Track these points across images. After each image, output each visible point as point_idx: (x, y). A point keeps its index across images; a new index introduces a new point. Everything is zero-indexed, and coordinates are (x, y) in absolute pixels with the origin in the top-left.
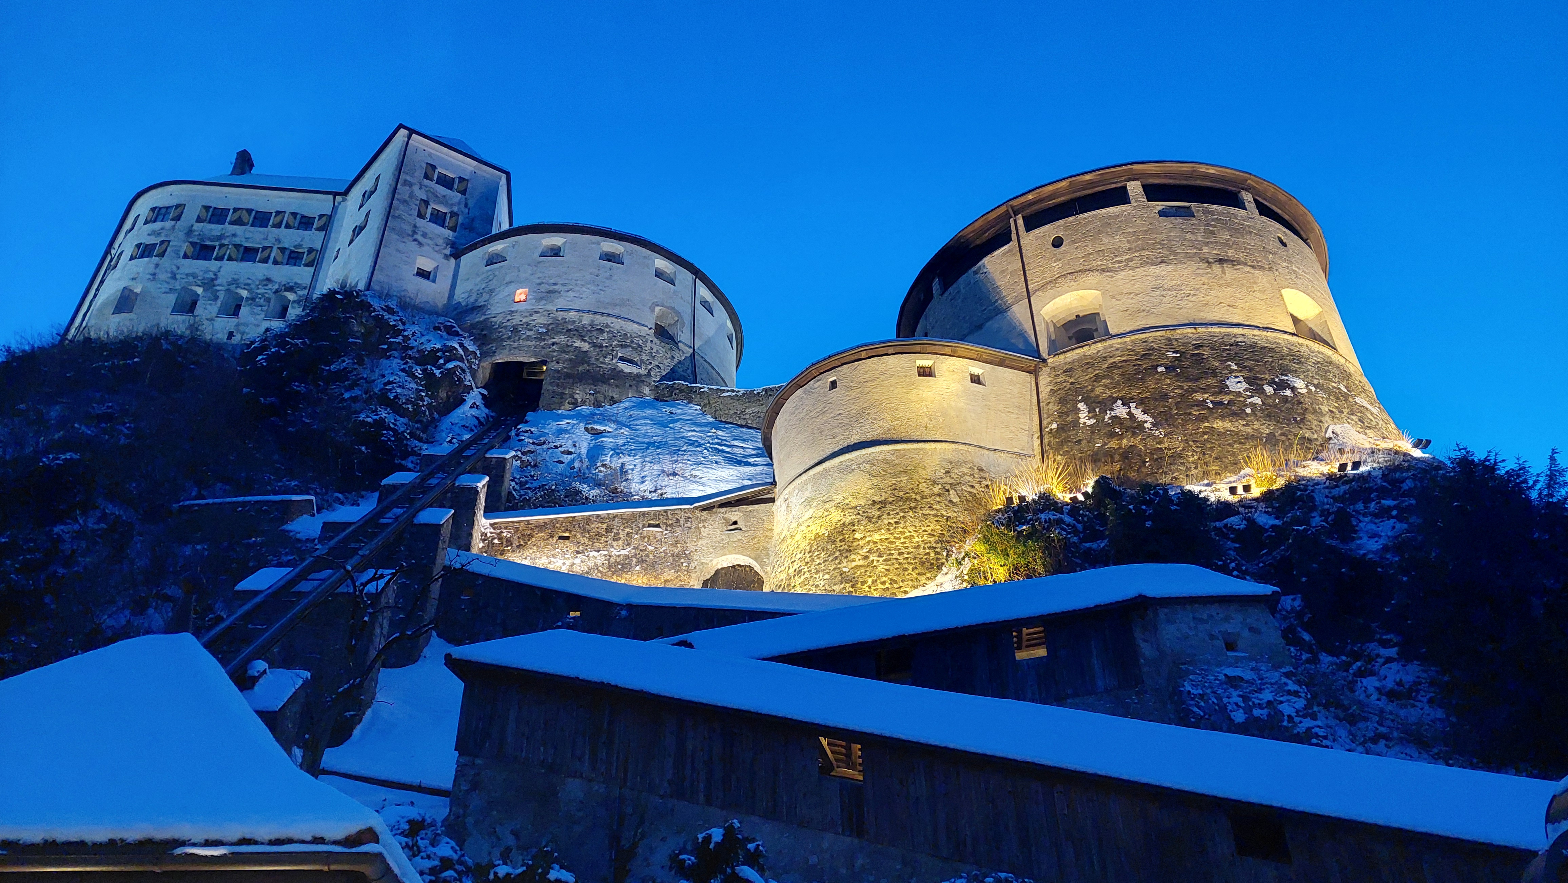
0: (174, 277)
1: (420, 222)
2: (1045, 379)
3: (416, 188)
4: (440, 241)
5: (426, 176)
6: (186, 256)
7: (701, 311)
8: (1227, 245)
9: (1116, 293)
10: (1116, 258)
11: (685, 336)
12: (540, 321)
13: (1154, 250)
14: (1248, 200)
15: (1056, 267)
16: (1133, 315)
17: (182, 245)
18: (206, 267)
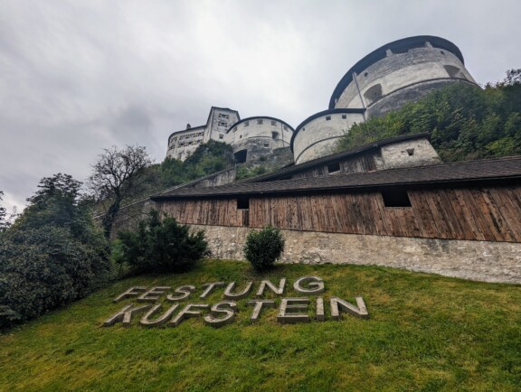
0: (177, 152)
1: (219, 127)
2: (366, 114)
3: (217, 119)
4: (224, 130)
5: (219, 117)
6: (178, 147)
7: (285, 131)
8: (422, 58)
9: (385, 82)
10: (385, 73)
11: (280, 137)
12: (245, 141)
13: (396, 66)
14: (428, 44)
15: (366, 82)
16: (391, 86)
17: (177, 145)
18: (182, 148)
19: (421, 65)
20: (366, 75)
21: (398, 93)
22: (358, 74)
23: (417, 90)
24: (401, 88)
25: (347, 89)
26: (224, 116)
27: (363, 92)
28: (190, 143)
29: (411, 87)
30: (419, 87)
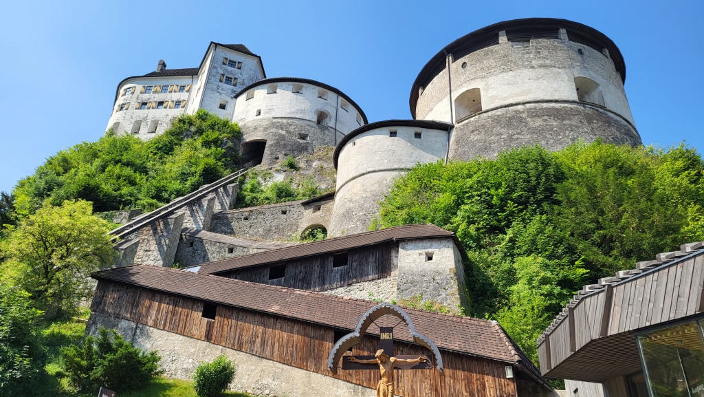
0: (132, 118)
1: (221, 84)
2: (454, 133)
3: (219, 69)
4: (230, 92)
5: (224, 64)
6: (136, 109)
7: (341, 110)
8: (546, 58)
9: (487, 88)
10: (489, 71)
11: (331, 123)
12: (265, 123)
13: (507, 64)
14: (563, 32)
15: (463, 78)
16: (493, 98)
17: (135, 104)
18: (143, 112)
19: (542, 71)
20: (464, 65)
21: (498, 112)
22: (455, 59)
23: (524, 115)
24: (506, 106)
25: (436, 80)
26: (232, 63)
27: (455, 95)
28: (161, 103)
29: (520, 107)
30: (529, 110)
